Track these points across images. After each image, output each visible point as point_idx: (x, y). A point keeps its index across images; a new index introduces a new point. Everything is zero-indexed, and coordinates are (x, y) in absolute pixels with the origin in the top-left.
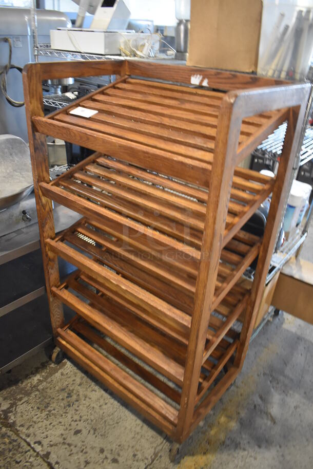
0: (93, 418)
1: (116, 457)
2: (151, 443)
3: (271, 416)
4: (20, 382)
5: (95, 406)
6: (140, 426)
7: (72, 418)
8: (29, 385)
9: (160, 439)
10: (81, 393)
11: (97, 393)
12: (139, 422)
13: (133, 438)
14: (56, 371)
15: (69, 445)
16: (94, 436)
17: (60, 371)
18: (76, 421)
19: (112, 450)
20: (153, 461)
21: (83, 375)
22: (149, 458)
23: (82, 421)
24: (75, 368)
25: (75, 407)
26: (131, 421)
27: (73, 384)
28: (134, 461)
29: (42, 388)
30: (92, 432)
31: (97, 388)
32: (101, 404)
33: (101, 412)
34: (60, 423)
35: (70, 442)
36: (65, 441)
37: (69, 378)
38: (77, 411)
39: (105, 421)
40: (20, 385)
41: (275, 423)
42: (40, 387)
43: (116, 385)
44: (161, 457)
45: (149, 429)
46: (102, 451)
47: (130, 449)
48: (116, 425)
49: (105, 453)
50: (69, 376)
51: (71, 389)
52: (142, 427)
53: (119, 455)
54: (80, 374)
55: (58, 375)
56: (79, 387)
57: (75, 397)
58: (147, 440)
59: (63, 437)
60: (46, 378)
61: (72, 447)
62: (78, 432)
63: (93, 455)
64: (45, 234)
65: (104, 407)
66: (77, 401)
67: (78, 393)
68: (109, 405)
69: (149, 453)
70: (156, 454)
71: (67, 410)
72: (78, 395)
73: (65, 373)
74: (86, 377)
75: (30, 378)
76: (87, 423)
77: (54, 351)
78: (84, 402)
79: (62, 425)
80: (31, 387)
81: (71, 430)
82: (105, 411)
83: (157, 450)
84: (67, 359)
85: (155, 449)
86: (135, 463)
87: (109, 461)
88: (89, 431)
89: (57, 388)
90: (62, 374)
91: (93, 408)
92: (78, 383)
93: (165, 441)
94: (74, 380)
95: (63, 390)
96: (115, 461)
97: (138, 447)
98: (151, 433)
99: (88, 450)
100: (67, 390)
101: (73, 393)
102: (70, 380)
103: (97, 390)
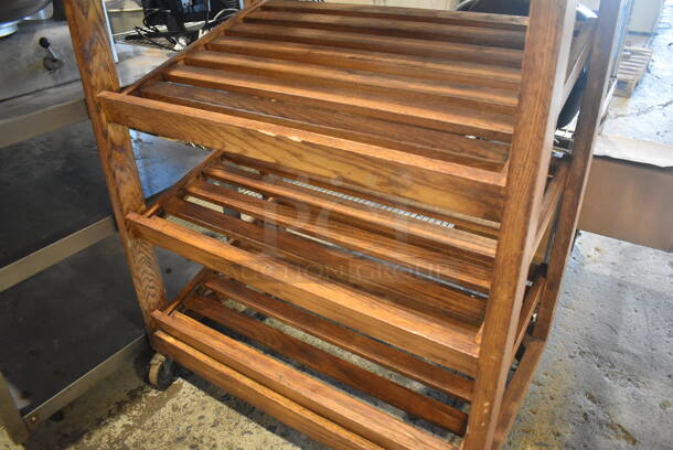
3: (623, 430)
4: (85, 436)
8: (105, 439)
10: (219, 442)
11: (255, 437)
14: (161, 403)
17: (170, 402)
21: (220, 404)
24: (201, 393)
27: (200, 425)
29: (133, 441)
31: (252, 426)
37: (190, 413)
40: (85, 441)
41: (634, 442)
42: (130, 441)
43: (296, 409)
50: (190, 410)
51: (197, 435)
54: (213, 404)
55: (166, 410)
56: (214, 430)
60: (140, 421)
64: (95, 80)
67: (213, 443)
73: (180, 405)
74: (225, 407)
75: (107, 424)
77: (153, 361)
80: (109, 443)
84: (183, 378)
89: (166, 438)
90: (175, 408)
92: (212, 421)
94: (202, 418)
95: (180, 439)
100: (187, 439)
101: (202, 442)
102: (193, 418)
103: (254, 431)
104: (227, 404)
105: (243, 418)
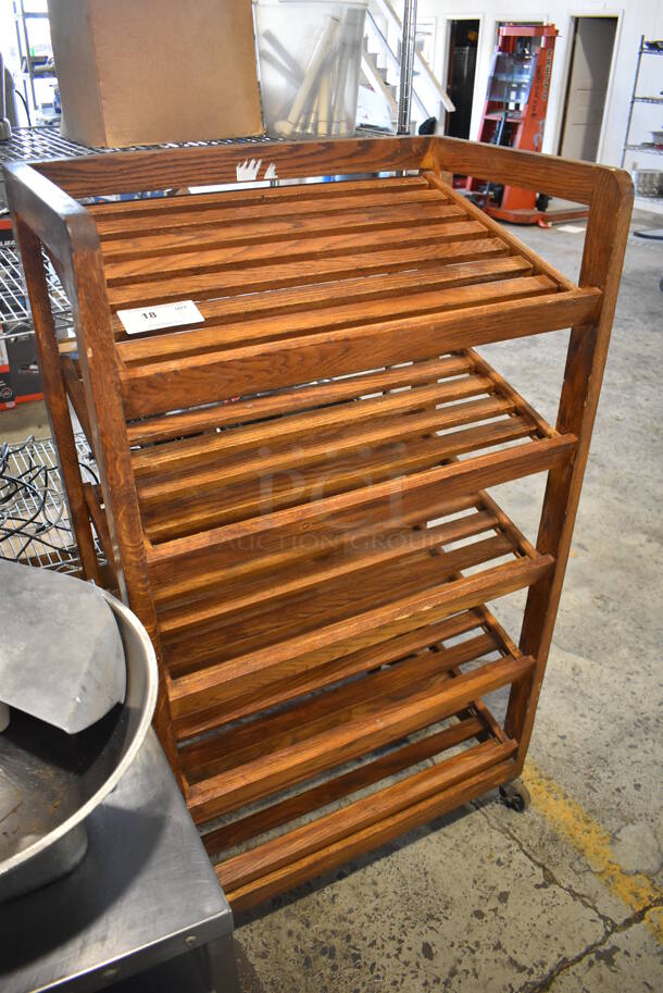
0: (402, 916)
1: (496, 893)
2: (482, 831)
5: (373, 905)
6: (443, 838)
7: (388, 956)
9: (477, 816)
10: (330, 926)
11: (344, 893)
12: (434, 837)
13: (465, 856)
14: (247, 967)
15: (453, 973)
16: (444, 922)
17: (251, 959)
18: (399, 950)
19: (481, 897)
20: (514, 838)
21: (282, 911)
22: (509, 842)
23: (403, 937)
24: (256, 923)
25: (361, 944)
26: (429, 850)
27: (299, 938)
28: (509, 866)
30: (432, 923)
31: (328, 891)
32: (371, 894)
33: (391, 896)
34: (395, 983)
35: (447, 970)
36: (443, 980)
37: (277, 942)
38: (374, 943)
39: (416, 894)
44: (509, 824)
45: (452, 825)
46: (479, 914)
47: (486, 867)
48: (429, 877)
49: (485, 910)
50: (272, 941)
51: (311, 944)
52: (445, 835)
53: (493, 888)
54: (278, 917)
55: (259, 966)
56: (314, 927)
57: (336, 942)
58: (473, 835)
59: (430, 981)
61: (460, 968)
62: (427, 951)
63: (483, 932)
65: (380, 888)
66: (348, 938)
67: (328, 933)
68: (379, 879)
69: (498, 839)
70: (505, 831)
71: (365, 963)
72: (333, 932)
73: (262, 948)
74: (291, 907)
76: (410, 930)
78: (357, 924)
79: (403, 980)
81: (418, 964)
82: (390, 889)
83: (497, 826)
85: (493, 828)
86: (513, 865)
87: (501, 907)
88: (431, 928)
89: (298, 976)
90: (263, 956)
91: (376, 909)
92: (300, 926)
93: (482, 809)
94: (290, 933)
95: (308, 962)
96: (503, 897)
97: (486, 853)
98: (461, 825)
99: (472, 939)
100: (311, 956)
101: (323, 942)
102: (286, 942)
103: (335, 892)
104: (286, 904)
105: (314, 895)
